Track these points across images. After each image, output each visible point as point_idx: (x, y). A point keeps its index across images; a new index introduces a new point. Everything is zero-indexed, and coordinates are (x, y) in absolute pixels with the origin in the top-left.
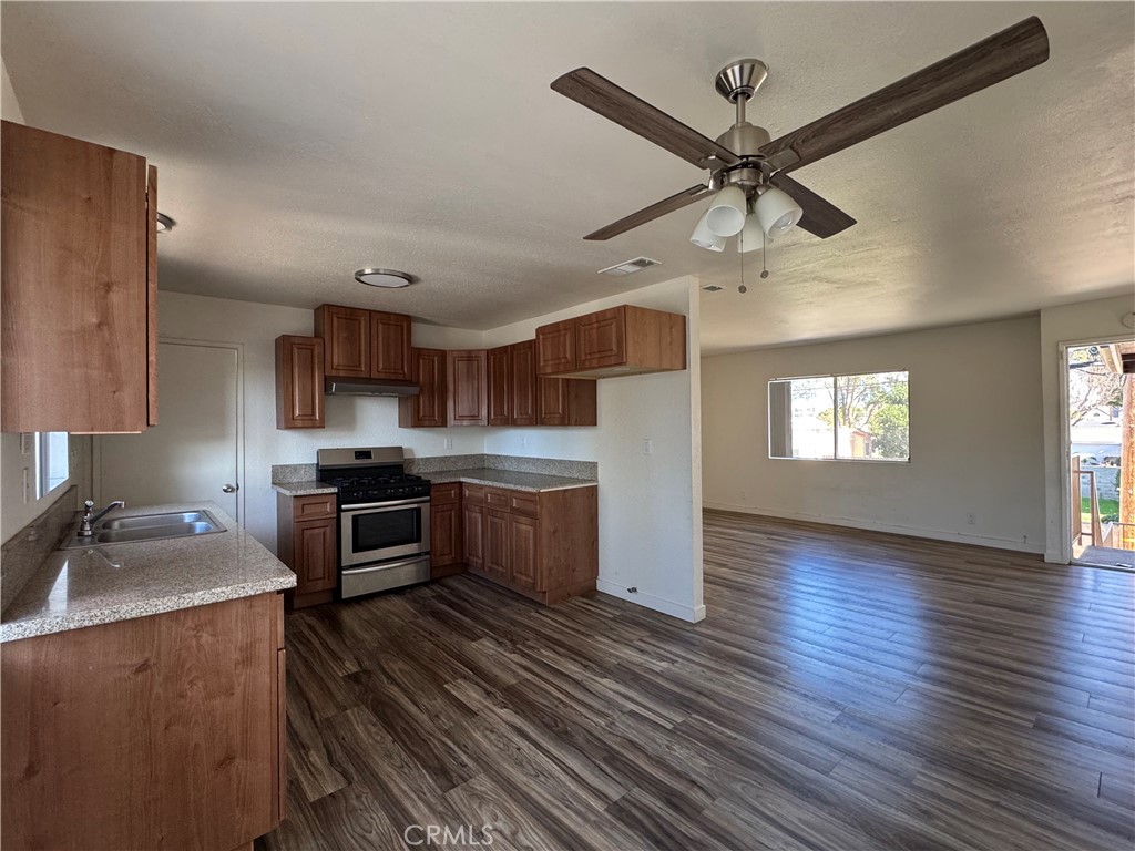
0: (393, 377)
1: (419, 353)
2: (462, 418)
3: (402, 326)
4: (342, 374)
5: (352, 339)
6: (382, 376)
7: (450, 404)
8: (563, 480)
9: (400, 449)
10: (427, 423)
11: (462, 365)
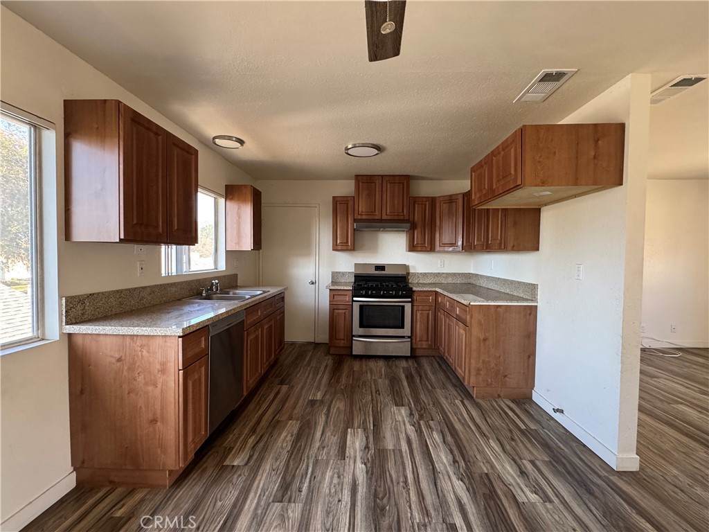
0: (396, 218)
1: (415, 200)
2: (445, 245)
3: (403, 183)
4: (364, 217)
5: (371, 195)
6: (389, 218)
7: (437, 235)
8: (512, 298)
9: (406, 267)
10: (419, 249)
11: (445, 206)
